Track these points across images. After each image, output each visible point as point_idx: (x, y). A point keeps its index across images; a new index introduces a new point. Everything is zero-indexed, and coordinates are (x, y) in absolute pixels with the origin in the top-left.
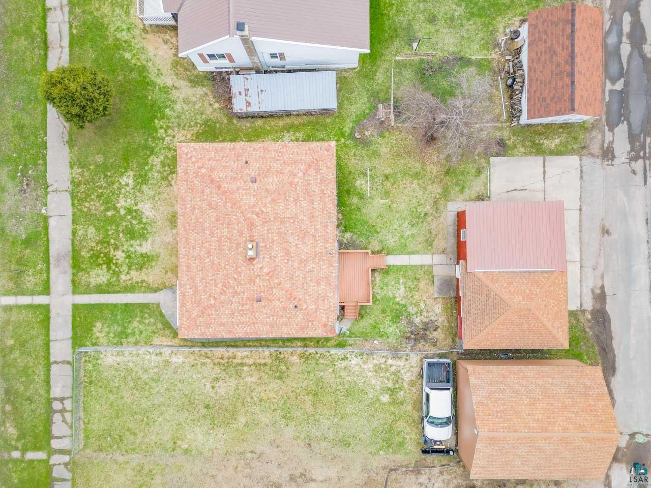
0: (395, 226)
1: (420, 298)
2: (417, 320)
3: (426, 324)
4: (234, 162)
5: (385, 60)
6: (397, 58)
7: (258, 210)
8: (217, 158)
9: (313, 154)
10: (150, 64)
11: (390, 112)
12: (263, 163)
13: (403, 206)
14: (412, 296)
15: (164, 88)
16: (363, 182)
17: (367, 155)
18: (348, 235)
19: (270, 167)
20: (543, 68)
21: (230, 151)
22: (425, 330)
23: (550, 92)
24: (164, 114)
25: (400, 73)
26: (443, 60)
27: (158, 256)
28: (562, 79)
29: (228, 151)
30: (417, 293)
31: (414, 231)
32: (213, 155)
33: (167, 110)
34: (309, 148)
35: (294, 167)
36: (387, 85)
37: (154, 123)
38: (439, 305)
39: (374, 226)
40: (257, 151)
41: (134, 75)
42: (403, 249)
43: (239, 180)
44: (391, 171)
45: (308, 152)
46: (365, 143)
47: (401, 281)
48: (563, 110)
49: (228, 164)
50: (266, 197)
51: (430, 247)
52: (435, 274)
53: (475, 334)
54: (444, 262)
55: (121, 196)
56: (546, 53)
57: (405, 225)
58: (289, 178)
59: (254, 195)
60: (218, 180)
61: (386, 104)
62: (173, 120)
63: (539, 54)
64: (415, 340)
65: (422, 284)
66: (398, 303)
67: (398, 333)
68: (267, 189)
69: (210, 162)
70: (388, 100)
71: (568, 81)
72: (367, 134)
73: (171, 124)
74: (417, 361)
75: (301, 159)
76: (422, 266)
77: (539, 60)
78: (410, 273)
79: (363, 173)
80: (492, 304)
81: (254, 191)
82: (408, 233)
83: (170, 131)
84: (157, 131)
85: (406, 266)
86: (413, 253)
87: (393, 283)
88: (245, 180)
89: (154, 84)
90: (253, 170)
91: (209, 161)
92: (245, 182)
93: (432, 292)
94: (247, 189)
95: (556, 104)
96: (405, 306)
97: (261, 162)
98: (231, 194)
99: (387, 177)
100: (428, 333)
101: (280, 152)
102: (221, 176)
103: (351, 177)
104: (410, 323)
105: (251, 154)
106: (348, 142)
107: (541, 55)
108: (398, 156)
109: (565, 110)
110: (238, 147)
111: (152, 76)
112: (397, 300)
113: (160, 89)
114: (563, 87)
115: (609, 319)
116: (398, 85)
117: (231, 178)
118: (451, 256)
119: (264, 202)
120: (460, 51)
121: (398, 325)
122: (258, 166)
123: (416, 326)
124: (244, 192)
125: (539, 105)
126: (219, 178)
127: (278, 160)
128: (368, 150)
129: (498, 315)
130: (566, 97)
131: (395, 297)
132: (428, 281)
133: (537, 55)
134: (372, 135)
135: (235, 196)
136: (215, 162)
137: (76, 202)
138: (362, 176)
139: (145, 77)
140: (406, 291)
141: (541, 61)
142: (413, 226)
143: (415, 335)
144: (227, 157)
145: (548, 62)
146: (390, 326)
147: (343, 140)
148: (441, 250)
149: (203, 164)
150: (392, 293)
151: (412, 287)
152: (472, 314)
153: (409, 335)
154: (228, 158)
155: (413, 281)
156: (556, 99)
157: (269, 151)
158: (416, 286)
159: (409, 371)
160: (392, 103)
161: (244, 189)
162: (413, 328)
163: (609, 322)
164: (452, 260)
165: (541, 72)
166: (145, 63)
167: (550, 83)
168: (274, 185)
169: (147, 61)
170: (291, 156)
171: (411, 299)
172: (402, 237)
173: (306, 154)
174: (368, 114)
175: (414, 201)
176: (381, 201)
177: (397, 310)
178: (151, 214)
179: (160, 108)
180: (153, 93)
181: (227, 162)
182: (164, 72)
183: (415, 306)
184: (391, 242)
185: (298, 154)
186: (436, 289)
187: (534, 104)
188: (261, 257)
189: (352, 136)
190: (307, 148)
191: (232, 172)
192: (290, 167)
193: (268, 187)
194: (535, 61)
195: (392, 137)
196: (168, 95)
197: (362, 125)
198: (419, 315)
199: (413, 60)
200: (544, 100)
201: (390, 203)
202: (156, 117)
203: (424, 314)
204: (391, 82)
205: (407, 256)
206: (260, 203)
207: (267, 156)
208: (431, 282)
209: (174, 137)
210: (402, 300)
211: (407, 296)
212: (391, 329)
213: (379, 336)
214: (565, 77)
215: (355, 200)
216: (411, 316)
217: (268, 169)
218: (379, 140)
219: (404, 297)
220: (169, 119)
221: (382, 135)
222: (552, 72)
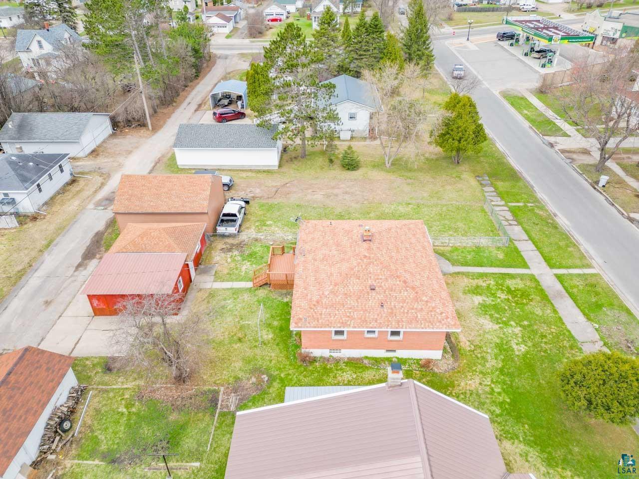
0: (240, 305)
1: (230, 264)
2: (236, 253)
3: (229, 252)
4: (395, 306)
5: (216, 463)
6: (197, 464)
7: (365, 260)
8: (413, 311)
9: (314, 314)
10: (543, 469)
11: (222, 401)
12: (365, 306)
13: (229, 319)
14: (236, 265)
15: (512, 438)
16: (266, 336)
17: (257, 360)
18: (285, 300)
19: (357, 300)
20: (28, 401)
21: (401, 319)
23: (37, 375)
24: (501, 407)
25: (199, 445)
26: (138, 461)
27: (465, 293)
28: (17, 382)
29: (403, 320)
30: (231, 267)
31: (223, 303)
32: (419, 315)
33: (498, 411)
34: (318, 321)
35: (334, 300)
36: (219, 432)
37: (510, 398)
38: (215, 260)
40: (373, 319)
41: (559, 453)
42: (236, 292)
43: (387, 288)
44: (234, 345)
45: (319, 317)
46: (257, 371)
47: (243, 273)
48: (36, 353)
49: (401, 304)
50: (358, 271)
51: (212, 292)
52: (213, 277)
55: (520, 335)
56: (15, 416)
57: (230, 307)
58: (338, 290)
59: (370, 273)
60: (408, 289)
61: (225, 410)
62: (488, 401)
63: (23, 418)
65: (226, 271)
68: (359, 279)
69: (420, 307)
70: (222, 415)
71: (12, 378)
72: (254, 380)
73: (489, 396)
75: (327, 308)
77: (27, 412)
78: (234, 278)
79: (265, 344)
81: (370, 277)
82: (229, 302)
83: (488, 389)
84: (503, 390)
86: (228, 289)
87: (250, 272)
88: (381, 288)
89: (527, 442)
90: (374, 298)
91: (422, 309)
92: (381, 286)
93: (219, 267)
94: (378, 279)
95: (38, 361)
96: (244, 260)
97: (367, 306)
98: (392, 275)
99: (240, 340)
101: (349, 317)
102: (406, 293)
103: (277, 341)
105: (378, 315)
106: (276, 373)
107: (21, 417)
108: (223, 359)
109: (34, 352)
110: (394, 323)
111: (533, 453)
113: (518, 438)
114: (22, 373)
115: (82, 255)
116: (205, 431)
117: (395, 290)
118: (194, 287)
119: (360, 267)
120: (110, 472)
122: (370, 302)
124: (381, 277)
125: (56, 367)
126: (407, 291)
127: (351, 308)
128: (256, 365)
130: (25, 363)
131: (251, 264)
133: (26, 419)
134: (248, 379)
135: (389, 273)
136: (415, 307)
137: (567, 333)
138: (266, 342)
139: (542, 451)
140: (241, 268)
141: (26, 410)
142: (223, 306)
143: (240, 246)
144: (404, 312)
145: (20, 405)
147: (282, 375)
148: (202, 292)
149: (427, 305)
150: (253, 267)
151: (235, 270)
153: (245, 246)
154: (402, 311)
155: (233, 273)
156: (36, 365)
157: (361, 319)
158: (231, 271)
160: (218, 411)
161: (381, 279)
163: (84, 253)
165: (34, 397)
166: (551, 471)
167: (32, 383)
168: (351, 282)
169: (548, 473)
170: (337, 312)
171: (237, 263)
172: (235, 299)
173: (321, 314)
174: (249, 401)
175: (217, 323)
176: (250, 323)
177: (251, 258)
178: (483, 321)
179: (509, 414)
180: (525, 433)
181: (402, 307)
182: (518, 459)
183: (235, 260)
184: (246, 296)
185: (330, 314)
186: (215, 269)
187: (60, 370)
188: (359, 236)
189: (272, 379)
190: (320, 321)
191: (396, 296)
192: (337, 300)
193: (357, 280)
194: (33, 412)
195: (226, 377)
196: (503, 430)
197: (258, 389)
198: (234, 256)
199: (177, 461)
200: (48, 369)
201: (241, 322)
202: (509, 404)
203: (229, 256)
204: (214, 435)
206: (364, 266)
207: (362, 312)
208: (218, 272)
209: (480, 384)
210: (246, 263)
211: (240, 265)
212: (258, 249)
214: (13, 382)
215: (276, 323)
216: (240, 255)
217: (359, 298)
218: (240, 375)
219: (243, 265)
220: (493, 402)
221: (237, 379)
222: (22, 393)
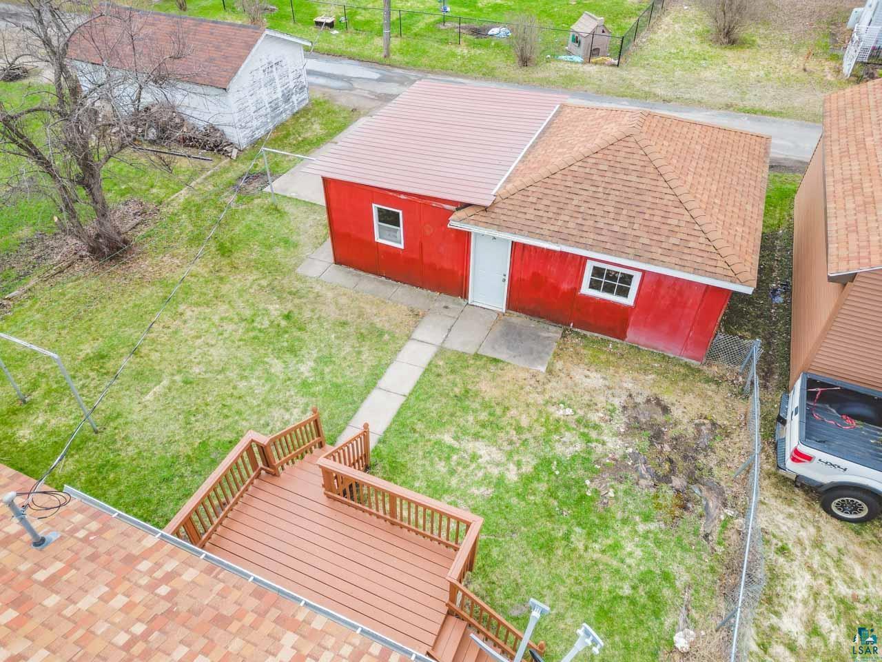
0: (260, 390)
1: (533, 411)
2: (613, 444)
3: (634, 427)
13: (218, 353)
14: (519, 429)
22: (657, 436)
30: (513, 412)
31: (310, 353)
38: (578, 373)
39: (203, 443)
47: (448, 439)
51: (386, 337)
52: (471, 350)
53: (702, 240)
54: (449, 322)
57: (277, 366)
64: (693, 479)
65: (488, 388)
66: (527, 480)
67: (653, 526)
74: (790, 516)
76: (427, 370)
78: (433, 408)
80: (609, 174)
82: (304, 369)
85: (403, 407)
86: (375, 377)
87: (442, 467)
93: (527, 375)
96: (545, 463)
100: (671, 433)
104: (618, 469)
112: (512, 476)
121: (619, 515)
123: (635, 457)
129: (651, 169)
131: (500, 482)
132: (484, 373)
140: (493, 441)
142: (292, 350)
143: (672, 471)
146: (616, 547)
148: (411, 320)
150: (480, 483)
151: (483, 416)
152: (628, 231)
153: (668, 494)
155: (465, 410)
158: (485, 406)
159: (838, 563)
162: (642, 468)
164: (451, 306)
171: (527, 435)
172: (305, 384)
175: (229, 327)
177: (552, 494)
183: (557, 430)
186: (519, 362)
198: (593, 434)
201: (178, 377)
203: (595, 417)
205: (375, 395)
208: (492, 368)
210: (519, 464)
211: (511, 443)
212: (629, 547)
213: (656, 614)
216: (593, 457)
219: (510, 455)
